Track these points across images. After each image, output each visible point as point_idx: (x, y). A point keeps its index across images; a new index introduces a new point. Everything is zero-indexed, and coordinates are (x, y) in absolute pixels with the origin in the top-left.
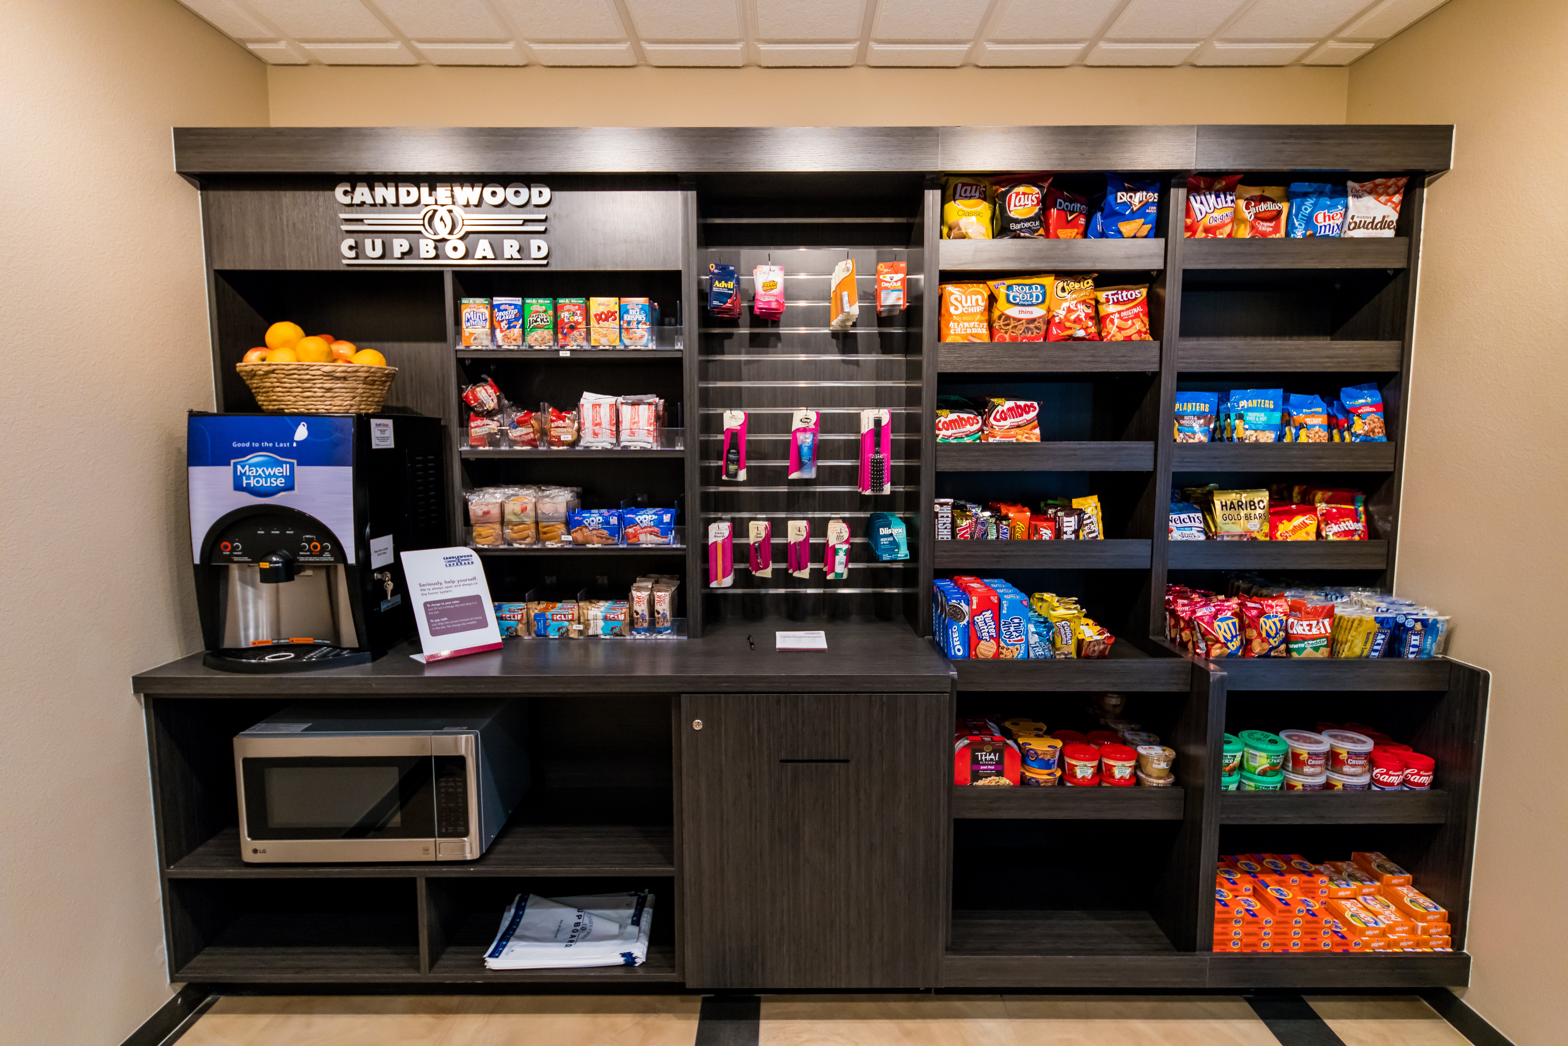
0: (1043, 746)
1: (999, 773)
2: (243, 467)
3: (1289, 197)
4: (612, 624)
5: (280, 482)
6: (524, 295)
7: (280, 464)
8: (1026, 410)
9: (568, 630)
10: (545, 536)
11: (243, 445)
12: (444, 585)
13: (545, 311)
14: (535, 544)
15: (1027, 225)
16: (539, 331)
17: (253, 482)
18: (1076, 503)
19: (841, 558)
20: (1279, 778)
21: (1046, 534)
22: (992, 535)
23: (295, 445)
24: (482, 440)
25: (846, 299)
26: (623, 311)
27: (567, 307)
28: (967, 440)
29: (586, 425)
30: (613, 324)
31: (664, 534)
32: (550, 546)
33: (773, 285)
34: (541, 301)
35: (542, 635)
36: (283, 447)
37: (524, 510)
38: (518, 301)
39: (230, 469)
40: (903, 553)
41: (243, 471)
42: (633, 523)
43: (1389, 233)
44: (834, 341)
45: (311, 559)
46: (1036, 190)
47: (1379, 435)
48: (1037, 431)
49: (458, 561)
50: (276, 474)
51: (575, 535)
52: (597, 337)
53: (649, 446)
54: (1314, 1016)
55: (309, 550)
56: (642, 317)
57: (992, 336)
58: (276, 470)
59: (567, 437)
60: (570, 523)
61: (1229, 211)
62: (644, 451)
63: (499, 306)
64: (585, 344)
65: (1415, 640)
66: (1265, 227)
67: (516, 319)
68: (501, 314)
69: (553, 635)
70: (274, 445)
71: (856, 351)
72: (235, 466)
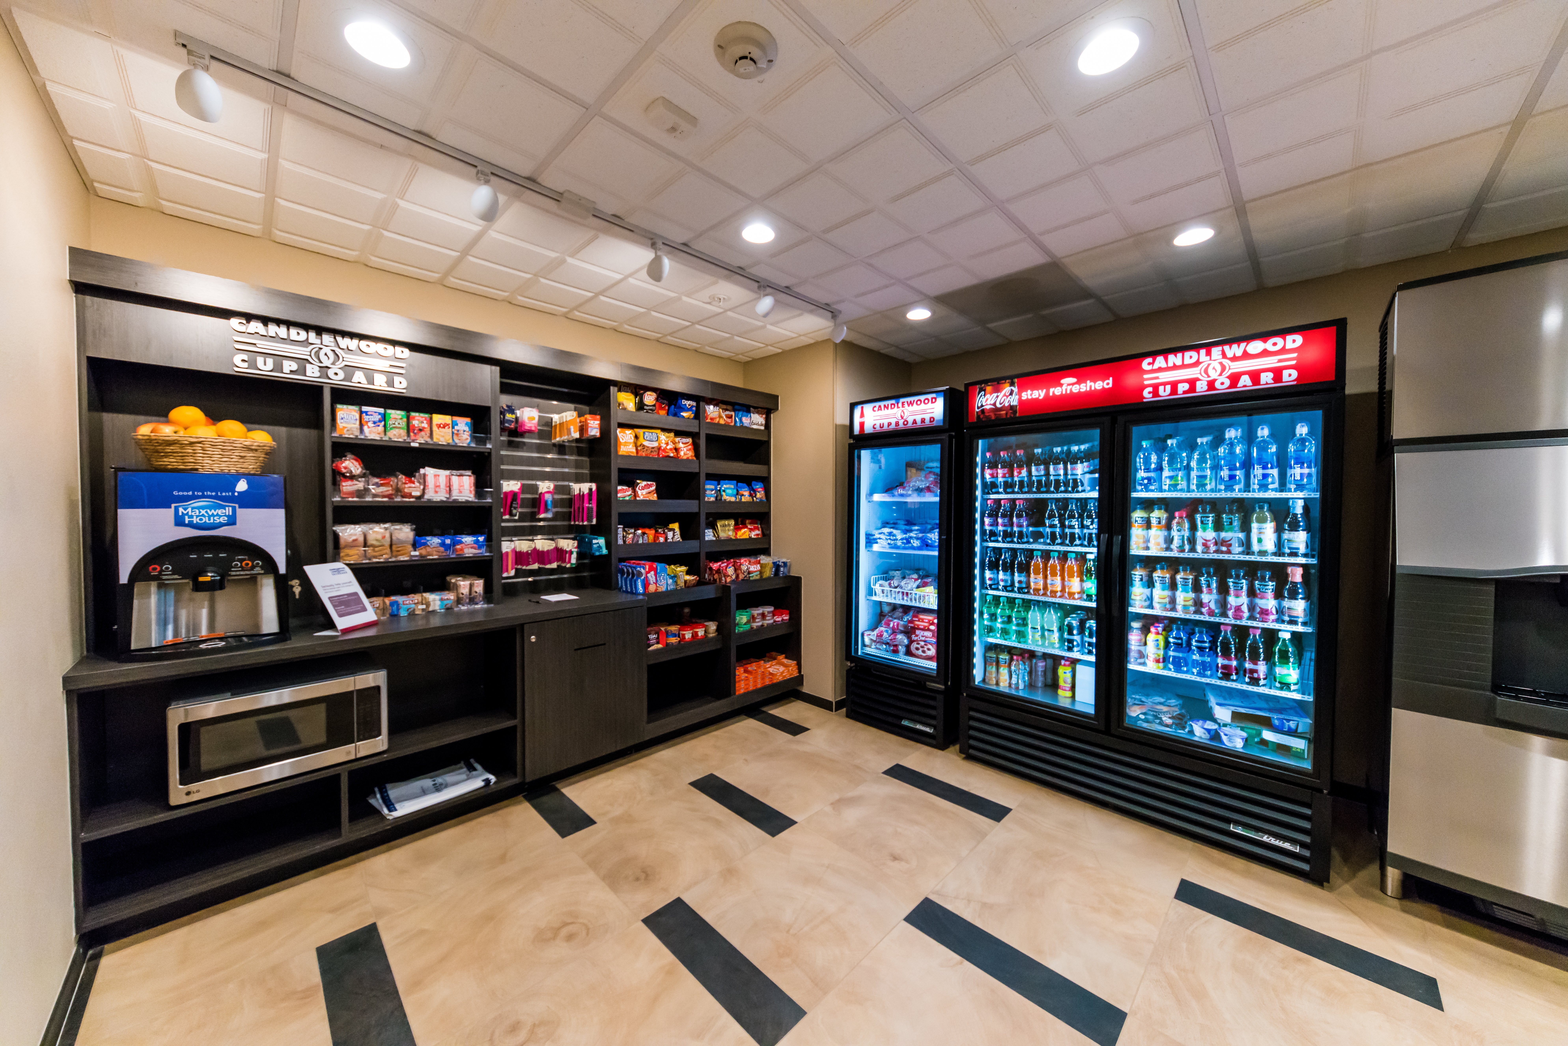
0: (673, 628)
1: (658, 643)
2: (185, 509)
3: (734, 410)
4: (445, 602)
5: (223, 520)
6: (386, 407)
7: (224, 507)
8: (650, 486)
9: (414, 610)
10: (399, 553)
11: (185, 493)
12: (336, 586)
13: (401, 419)
14: (390, 558)
15: (651, 408)
16: (397, 430)
17: (195, 520)
18: (671, 526)
19: (574, 556)
20: (749, 626)
21: (662, 540)
22: (641, 541)
23: (236, 494)
24: (352, 494)
25: (572, 430)
26: (454, 424)
27: (417, 418)
28: (627, 498)
29: (430, 486)
30: (448, 431)
31: (480, 547)
32: (402, 559)
33: (533, 418)
34: (399, 412)
35: (394, 616)
36: (226, 496)
37: (384, 537)
38: (382, 410)
39: (171, 511)
40: (605, 551)
41: (185, 512)
42: (460, 542)
43: (763, 428)
44: (554, 448)
45: (242, 573)
46: (654, 394)
47: (764, 499)
48: (655, 495)
49: (338, 571)
50: (221, 514)
51: (421, 551)
52: (438, 437)
53: (470, 499)
54: (764, 712)
55: (241, 567)
56: (467, 429)
57: (637, 453)
58: (220, 512)
59: (417, 493)
60: (416, 545)
61: (717, 413)
62: (467, 502)
63: (366, 413)
64: (429, 440)
65: (782, 569)
66: (729, 420)
67: (380, 421)
68: (368, 417)
69: (403, 613)
70: (217, 494)
71: (565, 454)
72: (176, 509)
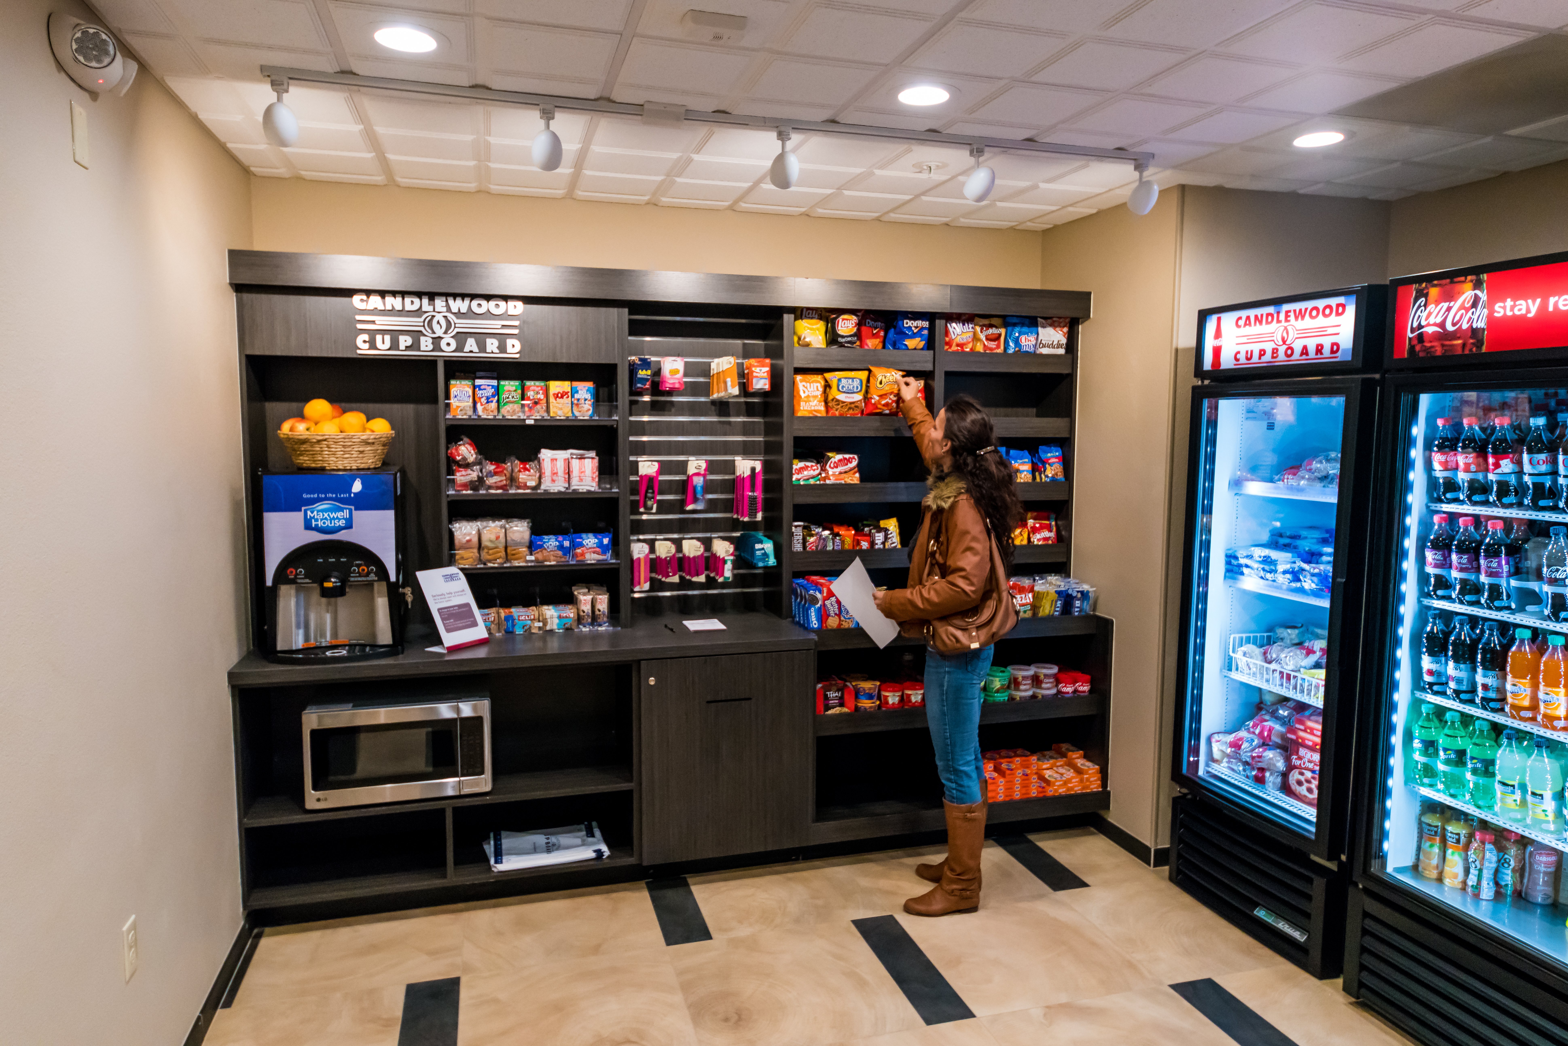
0: (867, 686)
1: (841, 705)
2: (312, 512)
3: (1006, 325)
4: (565, 621)
5: (342, 523)
6: (499, 378)
7: (342, 510)
8: (849, 461)
9: (530, 627)
10: (514, 557)
11: (312, 496)
12: (447, 596)
13: (515, 391)
14: (505, 563)
15: (849, 339)
16: (511, 405)
17: (320, 524)
18: (883, 524)
19: (728, 566)
20: (1006, 694)
21: (865, 545)
22: (830, 547)
23: (352, 495)
24: (465, 486)
25: (729, 384)
26: (574, 391)
27: (532, 388)
28: (812, 481)
29: (546, 474)
30: (567, 401)
31: (604, 553)
32: (517, 565)
33: (677, 371)
34: (512, 383)
35: (509, 633)
36: (343, 498)
37: (498, 538)
38: (494, 383)
39: (302, 514)
40: (772, 561)
41: (312, 516)
42: (581, 545)
43: (1062, 351)
44: (713, 408)
45: (359, 579)
46: (854, 317)
47: (1061, 477)
48: (857, 475)
49: (451, 578)
50: (339, 517)
51: (537, 555)
52: (555, 410)
53: (593, 489)
54: (1030, 842)
55: (359, 572)
56: (588, 396)
57: (827, 412)
58: (339, 514)
59: (532, 483)
60: (532, 547)
61: (971, 334)
62: (589, 492)
63: (479, 386)
64: (545, 414)
65: (1078, 603)
66: (992, 345)
67: (493, 396)
68: (481, 392)
69: (519, 631)
70: (337, 496)
71: (728, 415)
72: (306, 511)
